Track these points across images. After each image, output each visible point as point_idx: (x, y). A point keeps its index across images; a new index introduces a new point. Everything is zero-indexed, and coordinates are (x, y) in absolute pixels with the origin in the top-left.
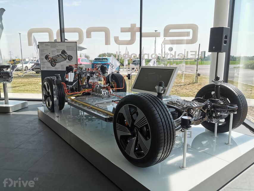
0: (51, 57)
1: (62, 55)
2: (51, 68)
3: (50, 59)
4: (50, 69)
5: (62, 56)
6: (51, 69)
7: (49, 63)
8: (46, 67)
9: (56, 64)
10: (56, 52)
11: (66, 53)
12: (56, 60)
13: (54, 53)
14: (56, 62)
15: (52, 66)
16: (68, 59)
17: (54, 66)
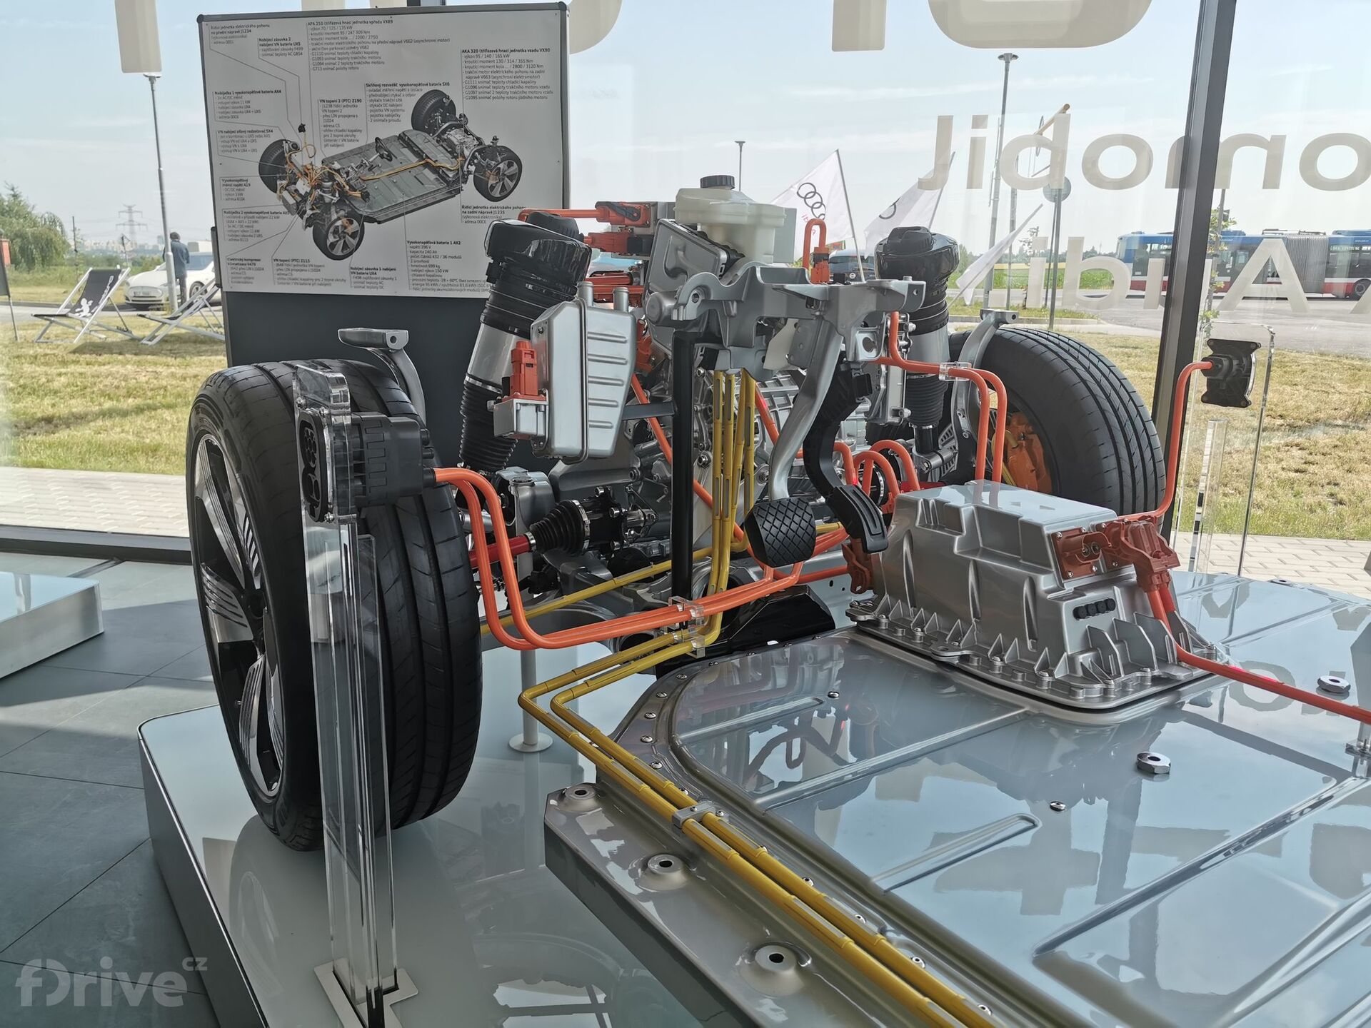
0: (318, 165)
1: (420, 139)
2: (317, 268)
3: (303, 186)
4: (305, 282)
5: (419, 154)
6: (315, 282)
7: (300, 222)
8: (266, 263)
9: (359, 235)
10: (361, 110)
11: (461, 124)
12: (365, 196)
13: (344, 124)
14: (364, 210)
15: (328, 251)
16: (482, 188)
17: (348, 252)
